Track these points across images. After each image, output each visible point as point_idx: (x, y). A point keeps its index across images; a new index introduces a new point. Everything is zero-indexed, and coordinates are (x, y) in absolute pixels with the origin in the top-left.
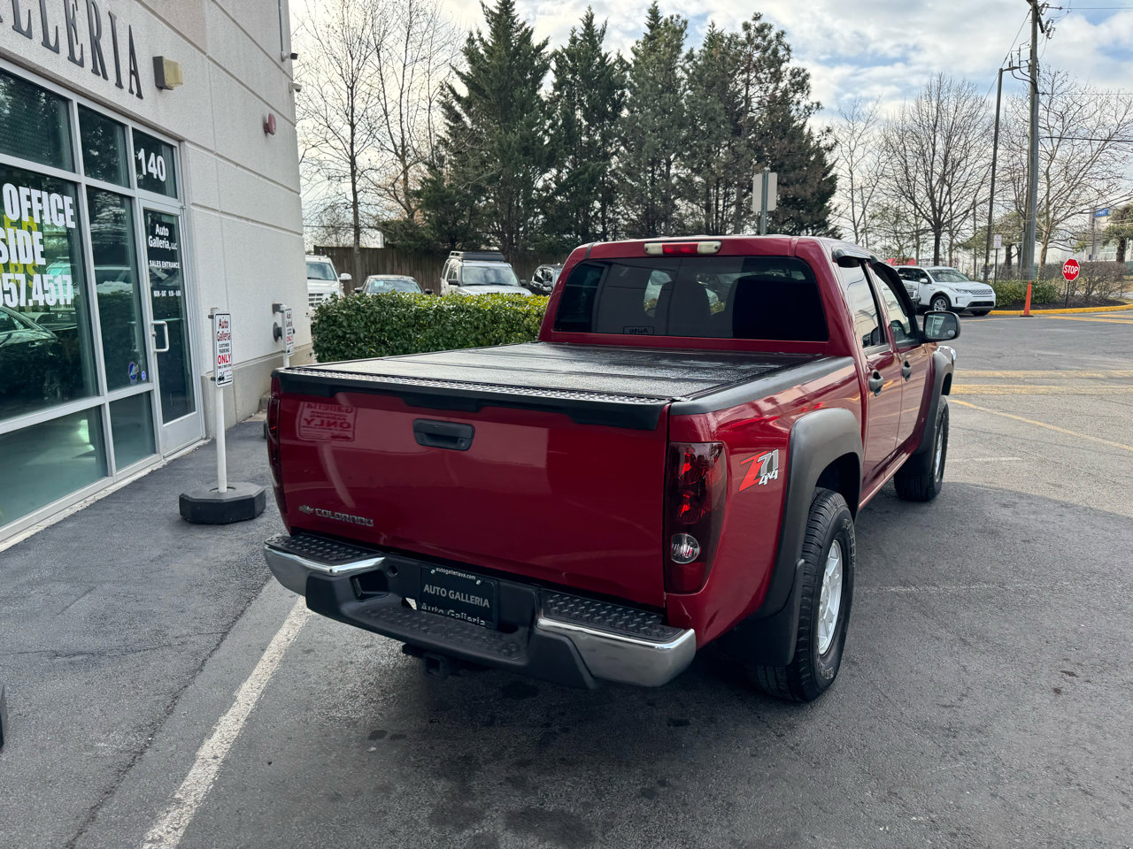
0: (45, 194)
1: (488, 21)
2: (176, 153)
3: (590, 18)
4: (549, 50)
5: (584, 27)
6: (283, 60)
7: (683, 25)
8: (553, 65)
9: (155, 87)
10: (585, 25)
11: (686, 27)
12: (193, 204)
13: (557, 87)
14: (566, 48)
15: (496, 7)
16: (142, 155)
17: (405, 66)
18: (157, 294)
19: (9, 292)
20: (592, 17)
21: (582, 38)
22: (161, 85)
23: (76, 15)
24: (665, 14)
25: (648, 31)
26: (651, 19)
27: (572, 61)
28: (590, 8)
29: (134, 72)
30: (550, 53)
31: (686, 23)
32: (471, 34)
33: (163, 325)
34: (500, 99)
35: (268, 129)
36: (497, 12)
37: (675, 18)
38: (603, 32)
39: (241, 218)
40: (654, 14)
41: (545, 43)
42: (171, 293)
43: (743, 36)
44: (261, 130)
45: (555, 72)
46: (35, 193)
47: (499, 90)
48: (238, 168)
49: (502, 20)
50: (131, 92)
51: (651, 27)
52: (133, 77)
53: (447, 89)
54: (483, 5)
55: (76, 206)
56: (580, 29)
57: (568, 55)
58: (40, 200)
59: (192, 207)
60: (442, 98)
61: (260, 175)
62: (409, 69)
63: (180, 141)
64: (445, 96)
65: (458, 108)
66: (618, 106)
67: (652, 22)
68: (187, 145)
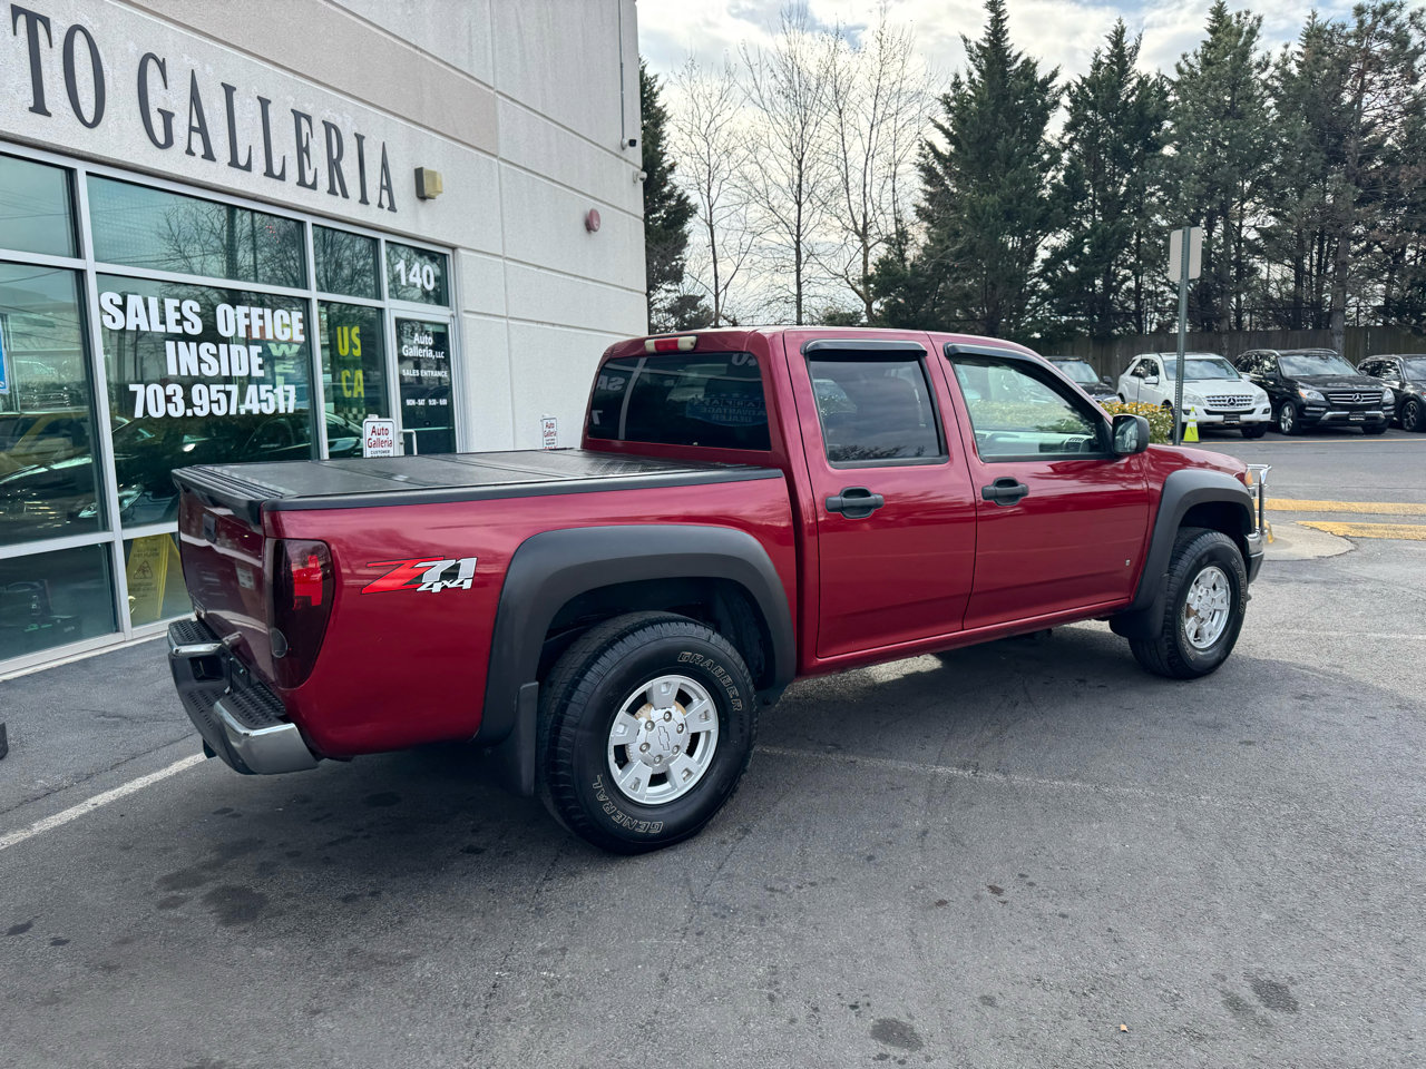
0: (268, 312)
1: (971, 59)
2: (450, 261)
3: (1119, 34)
4: (1059, 82)
5: (1111, 46)
6: (623, 149)
7: (1255, 22)
8: (1065, 100)
9: (416, 199)
10: (1112, 43)
11: (1259, 25)
12: (466, 312)
13: (1069, 127)
14: (1088, 76)
15: (985, 40)
16: (401, 266)
17: (872, 126)
18: (410, 402)
19: (218, 402)
20: (1123, 31)
21: (1107, 61)
22: (422, 196)
23: (310, 144)
24: (1230, 11)
25: (1208, 37)
26: (1214, 21)
27: (1093, 93)
28: (1120, 21)
29: (388, 187)
30: (1060, 87)
31: (1259, 20)
32: (957, 77)
33: (411, 434)
34: (980, 154)
35: (589, 226)
36: (987, 45)
37: (1244, 15)
38: (1137, 48)
39: (542, 323)
40: (1219, 13)
41: (1054, 75)
42: (433, 402)
43: (1352, 27)
44: (581, 227)
45: (1069, 110)
46: (256, 311)
47: (978, 142)
48: (541, 270)
49: (994, 53)
50: (380, 206)
51: (1213, 31)
52: (385, 193)
53: (927, 148)
54: (965, 40)
55: (306, 321)
56: (1106, 48)
57: (1089, 85)
58: (262, 317)
59: (465, 315)
60: (922, 159)
61: (576, 276)
62: (875, 130)
63: (454, 248)
64: (925, 157)
65: (939, 169)
66: (1156, 146)
67: (1215, 24)
68: (461, 251)
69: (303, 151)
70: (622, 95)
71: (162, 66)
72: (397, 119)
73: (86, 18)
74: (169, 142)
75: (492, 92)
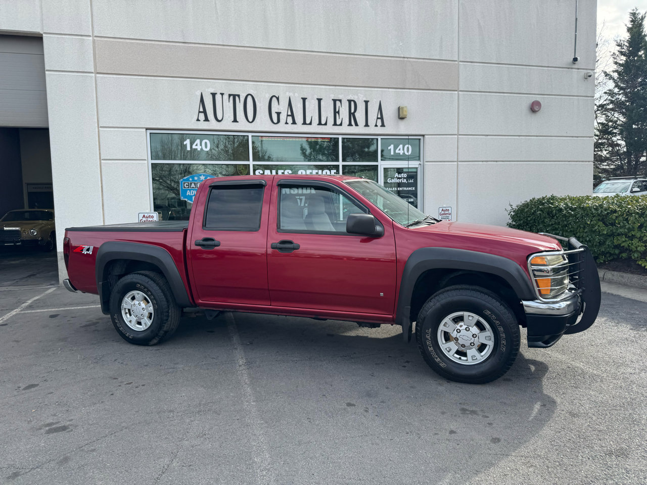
2: (422, 141)
6: (574, 64)
9: (397, 120)
12: (429, 162)
16: (391, 147)
22: (401, 118)
23: (340, 109)
29: (381, 118)
35: (532, 110)
44: (527, 111)
48: (488, 137)
50: (376, 126)
52: (379, 120)
55: (338, 173)
59: (426, 163)
61: (520, 136)
63: (423, 136)
68: (426, 137)
69: (336, 112)
70: (576, 35)
71: (278, 99)
72: (390, 90)
73: (252, 91)
74: (279, 121)
75: (457, 63)
